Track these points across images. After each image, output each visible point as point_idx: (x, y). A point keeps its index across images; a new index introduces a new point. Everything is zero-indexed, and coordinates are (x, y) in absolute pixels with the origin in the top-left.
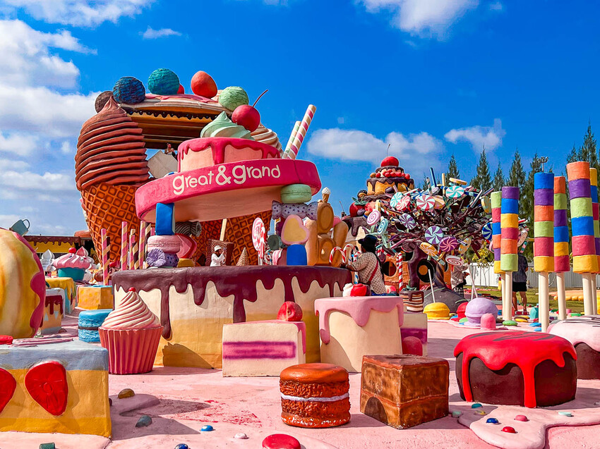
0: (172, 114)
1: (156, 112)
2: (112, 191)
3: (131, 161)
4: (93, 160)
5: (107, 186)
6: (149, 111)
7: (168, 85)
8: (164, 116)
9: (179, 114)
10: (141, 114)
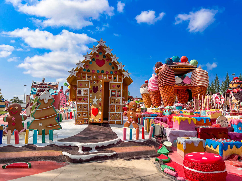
0: (180, 67)
6: (174, 67)
7: (177, 60)
8: (178, 68)
9: (181, 67)
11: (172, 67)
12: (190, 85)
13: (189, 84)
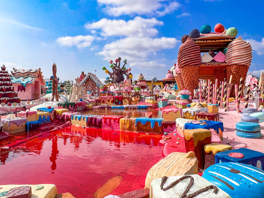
0: (209, 40)
1: (204, 40)
3: (197, 57)
4: (184, 58)
5: (189, 66)
7: (208, 30)
8: (206, 41)
9: (212, 40)
11: (198, 40)
12: (224, 64)
13: (222, 63)
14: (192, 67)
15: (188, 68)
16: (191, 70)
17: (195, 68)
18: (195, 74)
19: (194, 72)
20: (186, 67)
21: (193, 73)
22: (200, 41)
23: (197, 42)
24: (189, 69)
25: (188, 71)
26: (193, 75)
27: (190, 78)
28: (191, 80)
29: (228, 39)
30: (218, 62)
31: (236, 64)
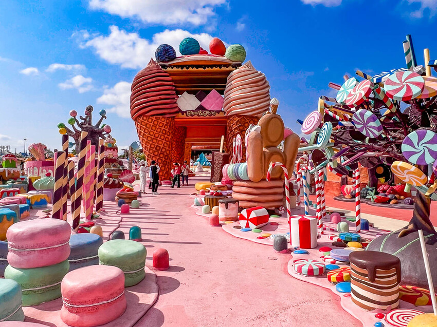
1: (182, 66)
2: (150, 120)
3: (161, 99)
4: (137, 100)
5: (146, 116)
8: (187, 68)
10: (172, 68)
12: (221, 115)
13: (218, 112)
14: (152, 120)
15: (146, 122)
16: (152, 124)
17: (160, 121)
18: (161, 134)
19: (159, 130)
20: (141, 119)
21: (155, 132)
22: (175, 69)
23: (169, 69)
24: (147, 124)
25: (146, 127)
26: (157, 135)
27: (151, 143)
28: (153, 146)
29: (227, 65)
30: (210, 111)
31: (237, 115)
